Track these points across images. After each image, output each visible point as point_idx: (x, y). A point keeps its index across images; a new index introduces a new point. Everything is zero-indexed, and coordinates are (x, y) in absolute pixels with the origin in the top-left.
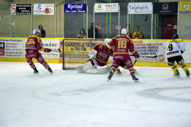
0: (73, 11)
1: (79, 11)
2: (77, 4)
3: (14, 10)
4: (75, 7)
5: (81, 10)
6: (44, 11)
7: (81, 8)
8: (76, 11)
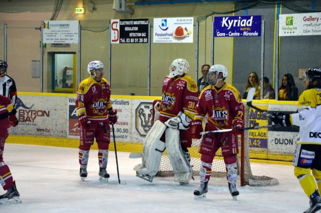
0: (232, 34)
1: (245, 33)
2: (241, 17)
3: (116, 32)
4: (237, 23)
5: (249, 32)
6: (174, 35)
7: (250, 25)
8: (239, 34)
